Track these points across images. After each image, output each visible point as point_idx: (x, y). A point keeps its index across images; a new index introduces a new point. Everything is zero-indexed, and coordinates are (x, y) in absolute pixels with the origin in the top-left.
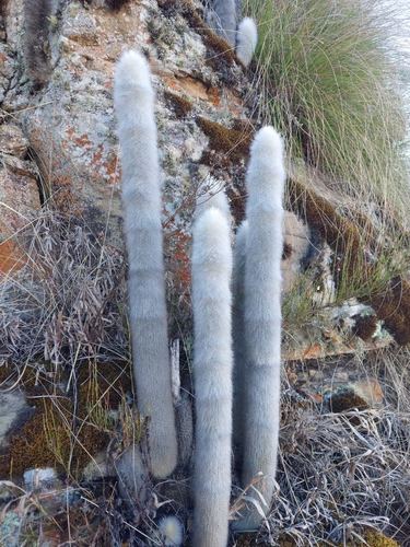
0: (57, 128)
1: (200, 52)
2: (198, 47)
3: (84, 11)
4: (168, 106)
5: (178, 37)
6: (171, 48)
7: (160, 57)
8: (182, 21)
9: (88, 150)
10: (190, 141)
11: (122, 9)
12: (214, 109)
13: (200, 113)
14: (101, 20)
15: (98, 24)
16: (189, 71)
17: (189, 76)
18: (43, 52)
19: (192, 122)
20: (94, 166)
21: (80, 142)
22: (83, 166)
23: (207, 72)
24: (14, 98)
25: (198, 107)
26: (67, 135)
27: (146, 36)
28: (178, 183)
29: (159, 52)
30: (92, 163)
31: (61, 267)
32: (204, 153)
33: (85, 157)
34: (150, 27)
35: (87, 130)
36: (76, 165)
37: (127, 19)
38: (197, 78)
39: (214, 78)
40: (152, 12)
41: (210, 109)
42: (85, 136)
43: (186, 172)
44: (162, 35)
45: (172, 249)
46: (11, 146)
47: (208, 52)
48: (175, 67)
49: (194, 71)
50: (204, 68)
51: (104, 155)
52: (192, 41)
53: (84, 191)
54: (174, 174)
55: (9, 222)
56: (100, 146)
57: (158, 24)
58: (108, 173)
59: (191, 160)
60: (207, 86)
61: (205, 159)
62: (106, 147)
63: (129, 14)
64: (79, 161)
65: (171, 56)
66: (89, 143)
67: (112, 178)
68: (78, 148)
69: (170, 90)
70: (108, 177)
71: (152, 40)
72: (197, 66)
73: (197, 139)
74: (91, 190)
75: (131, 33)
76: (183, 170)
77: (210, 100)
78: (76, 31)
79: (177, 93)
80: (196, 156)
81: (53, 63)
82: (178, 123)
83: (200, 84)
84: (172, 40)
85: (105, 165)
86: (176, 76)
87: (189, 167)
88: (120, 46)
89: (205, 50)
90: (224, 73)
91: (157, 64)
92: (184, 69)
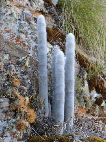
1: (42, 3)
2: (41, 1)
6: (34, 3)
7: (31, 6)
9: (10, 34)
17: (39, 11)
20: (11, 39)
21: (8, 32)
22: (7, 39)
23: (44, 10)
26: (4, 29)
29: (31, 4)
30: (11, 38)
33: (9, 36)
35: (11, 28)
36: (4, 39)
38: (42, 12)
39: (47, 12)
42: (11, 30)
48: (35, 9)
49: (41, 10)
51: (16, 36)
53: (5, 47)
56: (15, 33)
58: (16, 42)
62: (17, 34)
64: (6, 37)
65: (34, 5)
66: (11, 32)
67: (17, 43)
68: (7, 33)
70: (16, 43)
71: (29, 1)
72: (42, 8)
74: (8, 47)
85: (15, 39)
86: (35, 11)
88: (20, 2)
89: (44, 3)
90: (50, 10)
91: (30, 8)
92: (38, 9)
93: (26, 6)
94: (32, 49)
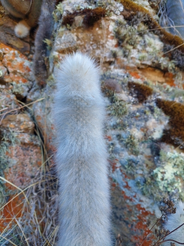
0: (48, 116)
1: (158, 48)
2: (156, 44)
3: (68, 32)
4: (131, 94)
5: (140, 39)
6: (134, 48)
7: (125, 56)
8: (143, 27)
10: (151, 122)
11: (96, 25)
12: (171, 89)
13: (160, 95)
14: (81, 36)
15: (78, 39)
16: (149, 63)
17: (150, 66)
18: (44, 64)
19: (153, 104)
23: (164, 62)
24: (33, 94)
25: (157, 90)
27: (114, 42)
28: (141, 163)
29: (124, 52)
31: (43, 226)
32: (165, 131)
34: (117, 34)
37: (100, 32)
38: (156, 67)
39: (171, 65)
40: (119, 24)
41: (168, 90)
43: (148, 152)
44: (126, 39)
45: (134, 219)
46: (22, 128)
47: (165, 46)
48: (138, 61)
49: (153, 63)
50: (162, 58)
52: (152, 41)
54: (136, 153)
55: (18, 180)
57: (123, 32)
59: (152, 139)
60: (165, 72)
61: (167, 138)
63: (100, 28)
65: (134, 54)
69: (133, 79)
71: (119, 45)
72: (156, 58)
73: (158, 120)
75: (102, 41)
76: (144, 150)
77: (167, 82)
78: (63, 47)
79: (139, 81)
80: (157, 135)
81: (51, 70)
82: (140, 106)
83: (158, 71)
84: (135, 42)
86: (139, 68)
87: (151, 147)
88: (95, 52)
89: (162, 46)
90: (179, 60)
91: (123, 61)
92: (145, 62)
93: (113, 60)
94: (121, 171)
